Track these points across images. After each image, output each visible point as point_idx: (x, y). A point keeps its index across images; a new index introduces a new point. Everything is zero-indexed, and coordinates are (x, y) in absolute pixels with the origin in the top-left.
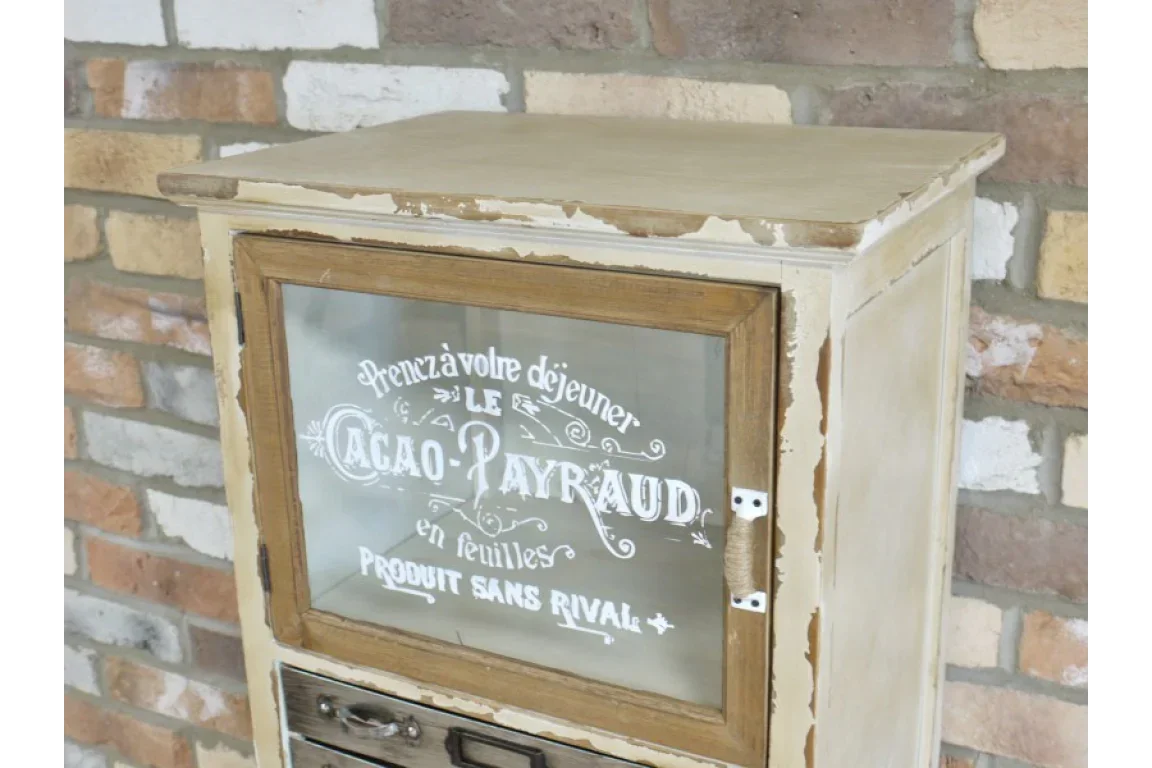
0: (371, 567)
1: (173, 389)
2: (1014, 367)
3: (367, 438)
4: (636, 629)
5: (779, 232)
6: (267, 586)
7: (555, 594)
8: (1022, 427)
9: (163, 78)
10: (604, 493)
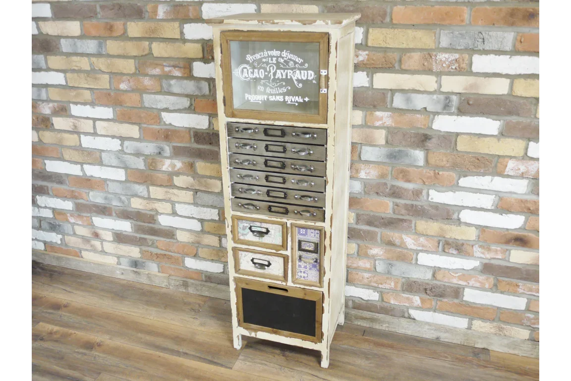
0: (248, 98)
1: (170, 85)
2: (363, 61)
3: (248, 71)
4: (302, 101)
5: (329, 22)
6: (225, 105)
7: (286, 97)
8: (365, 73)
9: (169, 8)
10: (296, 75)
